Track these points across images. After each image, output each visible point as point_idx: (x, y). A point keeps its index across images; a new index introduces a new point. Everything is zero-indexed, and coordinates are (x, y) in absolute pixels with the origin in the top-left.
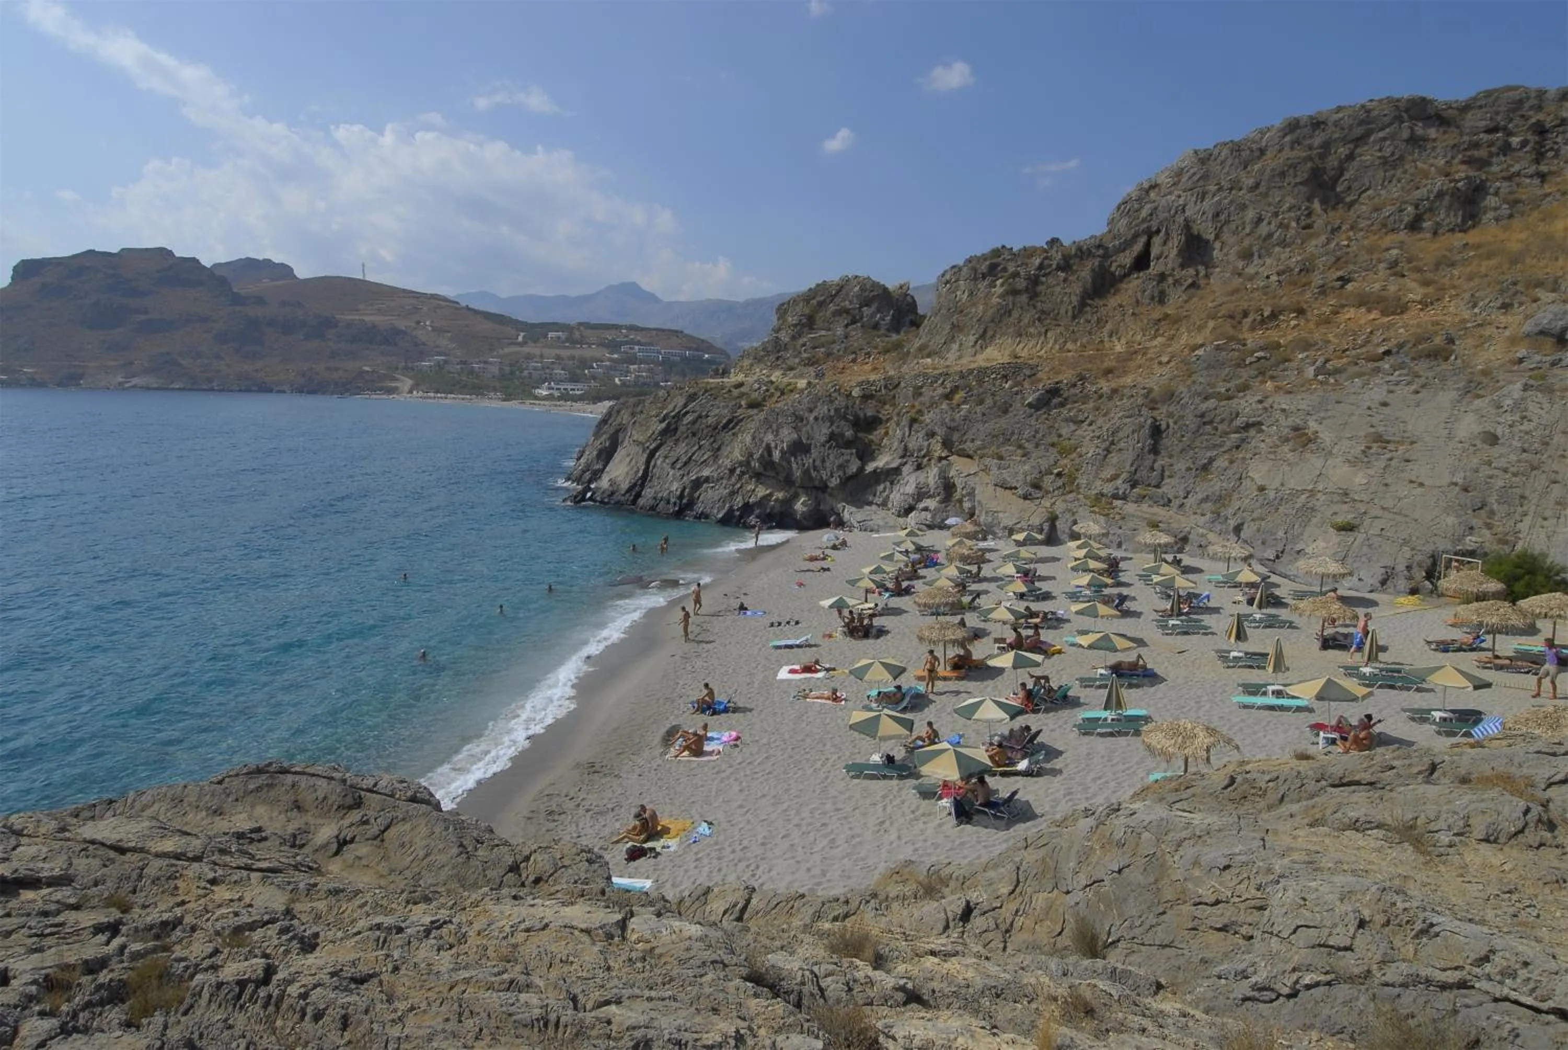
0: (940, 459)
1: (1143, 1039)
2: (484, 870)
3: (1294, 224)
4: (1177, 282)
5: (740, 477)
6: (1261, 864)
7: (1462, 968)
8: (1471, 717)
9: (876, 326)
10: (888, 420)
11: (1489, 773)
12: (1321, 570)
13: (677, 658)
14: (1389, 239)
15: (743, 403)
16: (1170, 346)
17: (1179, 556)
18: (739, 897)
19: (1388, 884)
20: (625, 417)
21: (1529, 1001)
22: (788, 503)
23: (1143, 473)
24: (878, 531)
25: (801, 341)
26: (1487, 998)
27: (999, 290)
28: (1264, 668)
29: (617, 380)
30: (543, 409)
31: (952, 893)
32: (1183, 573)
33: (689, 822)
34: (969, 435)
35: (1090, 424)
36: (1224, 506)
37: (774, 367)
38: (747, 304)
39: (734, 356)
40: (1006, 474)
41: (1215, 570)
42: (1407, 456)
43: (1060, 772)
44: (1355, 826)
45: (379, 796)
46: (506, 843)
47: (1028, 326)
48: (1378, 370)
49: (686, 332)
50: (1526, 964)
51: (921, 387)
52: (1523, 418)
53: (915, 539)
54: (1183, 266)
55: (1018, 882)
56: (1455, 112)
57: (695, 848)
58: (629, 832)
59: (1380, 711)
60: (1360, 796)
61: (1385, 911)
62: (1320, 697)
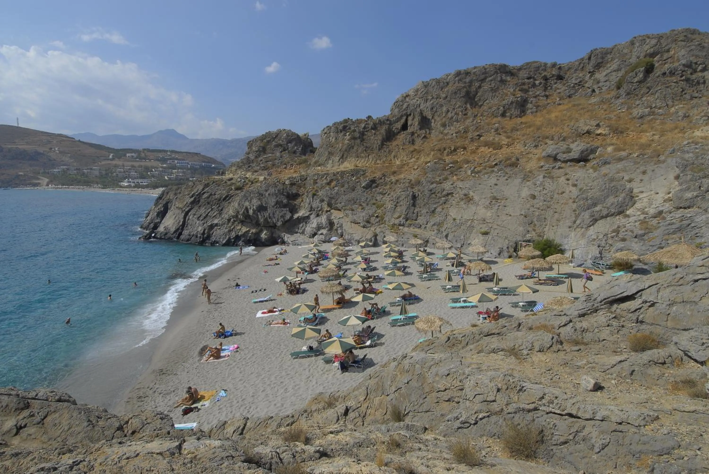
0: (327, 211)
1: (420, 453)
2: (103, 432)
3: (460, 113)
4: (418, 136)
5: (233, 223)
6: (460, 371)
7: (535, 402)
8: (532, 304)
9: (295, 152)
10: (303, 195)
11: (539, 325)
12: (477, 251)
13: (204, 312)
14: (495, 120)
15: (233, 188)
16: (417, 162)
17: (426, 248)
18: (241, 424)
19: (507, 373)
20: (171, 196)
21: (558, 412)
22: (258, 234)
23: (410, 215)
24: (301, 245)
25: (260, 159)
26: (544, 413)
27: (348, 137)
28: (459, 291)
29: (166, 178)
30: (126, 192)
31: (340, 404)
32: (427, 255)
33: (215, 391)
34: (339, 201)
35: (388, 195)
36: (441, 227)
37: (247, 171)
38: (232, 141)
39: (227, 165)
40: (355, 217)
41: (439, 253)
42: (505, 205)
43: (384, 343)
44: (494, 351)
45: (39, 401)
46: (115, 416)
47: (361, 153)
48: (493, 171)
49: (202, 154)
50: (556, 398)
51: (317, 180)
52: (544, 188)
53: (317, 248)
54: (420, 129)
55: (368, 394)
56: (516, 70)
57: (218, 404)
58: (183, 400)
59: (501, 305)
60: (495, 339)
61: (506, 384)
62: (479, 301)
